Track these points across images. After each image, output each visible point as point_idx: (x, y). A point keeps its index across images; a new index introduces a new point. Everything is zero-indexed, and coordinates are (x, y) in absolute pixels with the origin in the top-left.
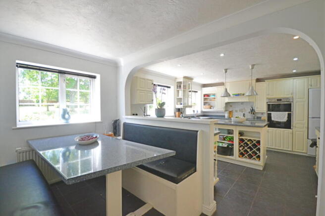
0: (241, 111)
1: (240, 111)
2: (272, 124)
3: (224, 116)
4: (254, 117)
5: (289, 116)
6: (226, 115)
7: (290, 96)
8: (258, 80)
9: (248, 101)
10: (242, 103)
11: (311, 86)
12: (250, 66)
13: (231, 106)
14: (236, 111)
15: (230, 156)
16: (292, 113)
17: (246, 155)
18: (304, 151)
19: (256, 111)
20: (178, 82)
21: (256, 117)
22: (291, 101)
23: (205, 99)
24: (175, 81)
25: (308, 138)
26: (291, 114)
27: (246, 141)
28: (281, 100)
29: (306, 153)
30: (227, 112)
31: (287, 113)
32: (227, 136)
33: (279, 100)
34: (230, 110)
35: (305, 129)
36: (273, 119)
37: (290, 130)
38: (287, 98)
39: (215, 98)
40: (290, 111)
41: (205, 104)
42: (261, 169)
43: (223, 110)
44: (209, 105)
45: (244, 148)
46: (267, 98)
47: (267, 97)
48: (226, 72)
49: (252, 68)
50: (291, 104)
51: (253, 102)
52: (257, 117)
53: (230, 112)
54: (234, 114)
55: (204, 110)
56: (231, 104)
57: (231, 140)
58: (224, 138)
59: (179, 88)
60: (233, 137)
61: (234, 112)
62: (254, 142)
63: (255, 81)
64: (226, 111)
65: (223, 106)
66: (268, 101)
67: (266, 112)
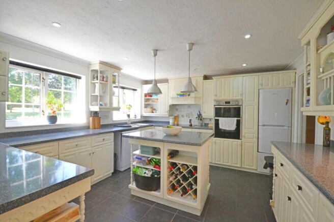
0: (188, 116)
1: (186, 116)
2: (220, 133)
3: (169, 122)
4: (202, 124)
5: (238, 123)
6: (171, 121)
7: (239, 98)
8: (206, 78)
9: (194, 103)
10: (189, 106)
11: (262, 85)
12: (187, 45)
13: (177, 110)
14: (183, 116)
15: (155, 191)
16: (241, 119)
17: (179, 189)
18: (253, 168)
19: (204, 116)
20: (92, 71)
21: (203, 125)
22: (240, 104)
23: (147, 100)
24: (89, 68)
25: (258, 152)
26: (239, 120)
27: (179, 166)
28: (229, 103)
29: (256, 170)
30: (171, 117)
31: (236, 119)
32: (152, 159)
33: (227, 103)
34: (176, 115)
35: (255, 139)
36: (221, 127)
37: (239, 140)
38: (237, 101)
39: (157, 99)
40: (239, 117)
41: (146, 106)
42: (199, 215)
43: (166, 114)
44: (151, 108)
45: (176, 177)
46: (215, 100)
47: (215, 98)
48: (155, 55)
49: (190, 50)
50: (240, 108)
51: (200, 105)
52: (205, 124)
53: (176, 116)
54: (180, 119)
55: (145, 115)
56: (177, 107)
57: (158, 164)
58: (149, 161)
59: (96, 79)
60: (160, 159)
61: (180, 116)
62: (190, 168)
63: (202, 78)
64: (170, 115)
65: (167, 110)
66: (215, 104)
67: (213, 117)
